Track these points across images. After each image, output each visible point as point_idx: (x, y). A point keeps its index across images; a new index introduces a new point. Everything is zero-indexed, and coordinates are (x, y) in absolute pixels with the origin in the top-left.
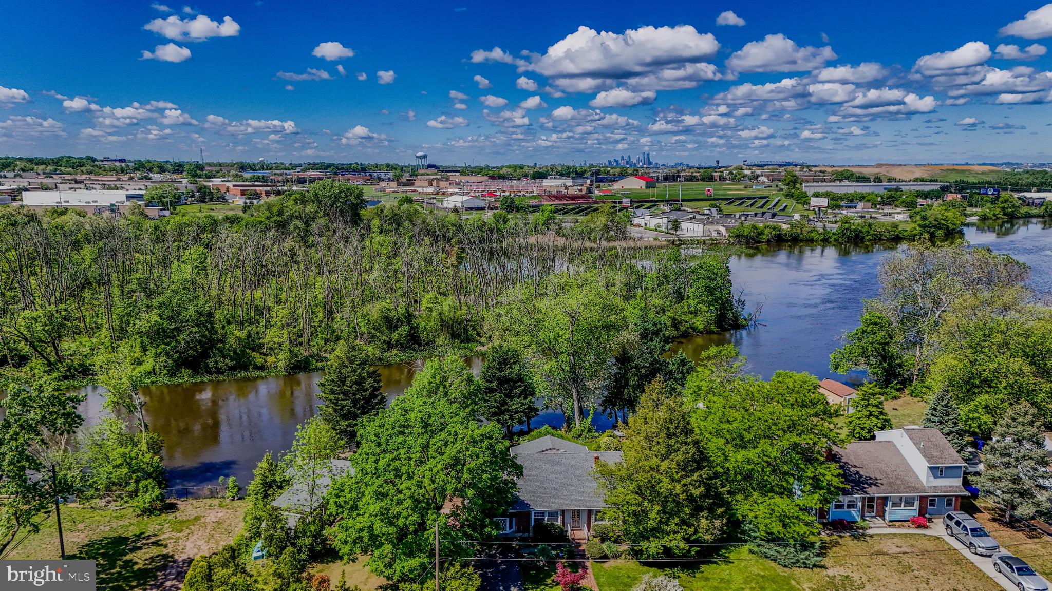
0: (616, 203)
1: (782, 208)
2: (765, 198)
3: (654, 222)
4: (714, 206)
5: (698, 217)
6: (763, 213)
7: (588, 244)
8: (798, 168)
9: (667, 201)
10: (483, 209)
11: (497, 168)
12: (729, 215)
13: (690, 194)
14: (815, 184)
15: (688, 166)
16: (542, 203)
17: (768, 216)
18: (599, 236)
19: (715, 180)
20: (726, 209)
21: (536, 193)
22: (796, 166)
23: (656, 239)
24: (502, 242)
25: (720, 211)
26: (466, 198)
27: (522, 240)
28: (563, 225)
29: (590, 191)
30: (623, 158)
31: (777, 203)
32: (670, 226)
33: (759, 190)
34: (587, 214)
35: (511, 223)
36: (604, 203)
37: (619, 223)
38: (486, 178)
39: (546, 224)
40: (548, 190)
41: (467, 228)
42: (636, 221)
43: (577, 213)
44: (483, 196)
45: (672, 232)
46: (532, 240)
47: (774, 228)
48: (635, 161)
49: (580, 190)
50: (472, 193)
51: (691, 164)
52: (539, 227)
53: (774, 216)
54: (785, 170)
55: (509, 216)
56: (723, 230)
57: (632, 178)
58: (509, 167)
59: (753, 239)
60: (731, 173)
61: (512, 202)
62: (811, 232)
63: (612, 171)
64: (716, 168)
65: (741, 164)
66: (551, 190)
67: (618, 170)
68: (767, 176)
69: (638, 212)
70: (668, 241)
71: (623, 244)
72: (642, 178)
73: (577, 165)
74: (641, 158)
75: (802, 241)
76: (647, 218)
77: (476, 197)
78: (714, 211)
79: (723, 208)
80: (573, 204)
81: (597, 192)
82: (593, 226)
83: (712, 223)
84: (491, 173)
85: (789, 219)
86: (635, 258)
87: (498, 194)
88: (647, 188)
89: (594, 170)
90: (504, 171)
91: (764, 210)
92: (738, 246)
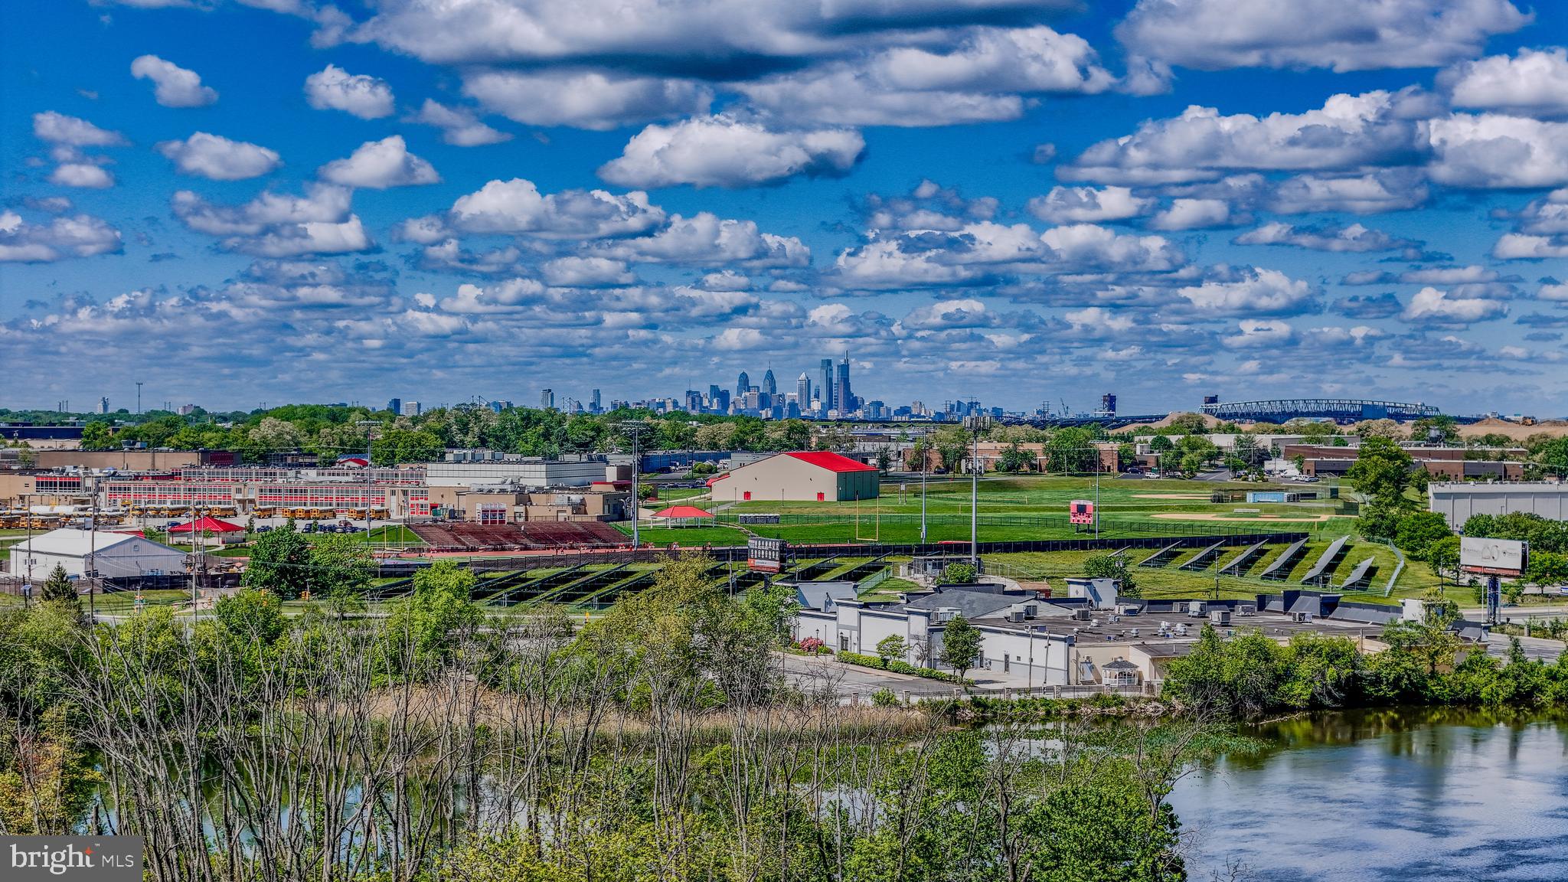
0: (721, 556)
1: (1356, 576)
2: (1296, 538)
3: (875, 632)
4: (1106, 570)
5: (1045, 611)
6: (1290, 598)
7: (613, 724)
8: (1407, 429)
9: (923, 549)
10: (174, 582)
11: (237, 417)
12: (1160, 605)
13: (1009, 522)
14: (1471, 487)
15: (997, 413)
16: (426, 558)
17: (1308, 606)
18: (655, 690)
19: (1106, 471)
20: (1153, 580)
21: (397, 517)
22: (1399, 417)
23: (885, 701)
24: (254, 717)
25: (1126, 587)
26: (105, 539)
27: (342, 709)
28: (514, 646)
29: (617, 511)
30: (744, 382)
31: (1339, 557)
32: (940, 649)
33: (1270, 510)
34: (607, 601)
35: (296, 640)
36: (675, 555)
37: (736, 636)
38: (192, 458)
39: (442, 643)
40: (450, 503)
41: (108, 664)
42: (806, 628)
43: (567, 598)
44: (176, 529)
45: (948, 671)
46: (384, 708)
47: (1334, 656)
48: (792, 395)
49: (580, 508)
50: (132, 523)
51: (1010, 409)
52: (414, 655)
53: (1329, 606)
54: (1362, 434)
55: (288, 613)
56: (1142, 662)
57: (784, 460)
58: (287, 414)
59: (1258, 698)
60: (1162, 443)
61: (300, 552)
62: (1468, 667)
63: (703, 432)
64: (1104, 423)
65: (1198, 409)
66: (463, 504)
67: (729, 429)
68: (1296, 455)
69: (816, 594)
70: (935, 707)
71: (756, 720)
72: (822, 458)
73: (566, 408)
74: (818, 381)
75: (1436, 702)
76: (848, 616)
77: (149, 535)
78: (1107, 590)
79: (1140, 577)
80: (551, 562)
81: (645, 514)
82: (631, 650)
83: (1096, 636)
84: (211, 439)
85: (1385, 617)
86: (807, 777)
87: (241, 521)
88: (843, 497)
89: (629, 425)
90: (267, 428)
91: (1292, 584)
92: (1199, 726)
